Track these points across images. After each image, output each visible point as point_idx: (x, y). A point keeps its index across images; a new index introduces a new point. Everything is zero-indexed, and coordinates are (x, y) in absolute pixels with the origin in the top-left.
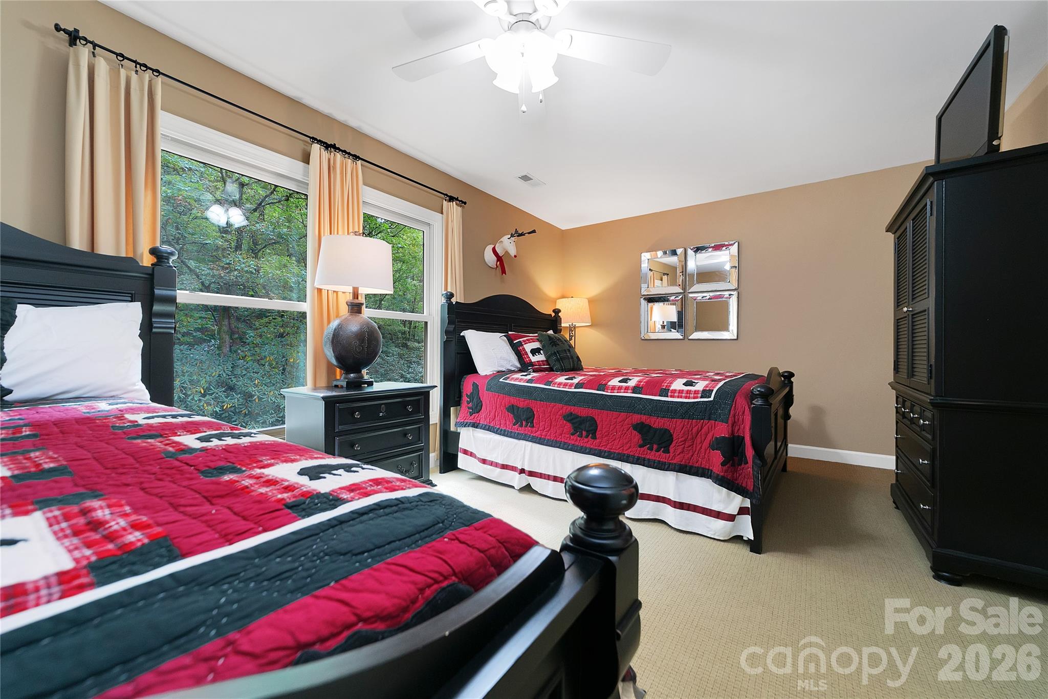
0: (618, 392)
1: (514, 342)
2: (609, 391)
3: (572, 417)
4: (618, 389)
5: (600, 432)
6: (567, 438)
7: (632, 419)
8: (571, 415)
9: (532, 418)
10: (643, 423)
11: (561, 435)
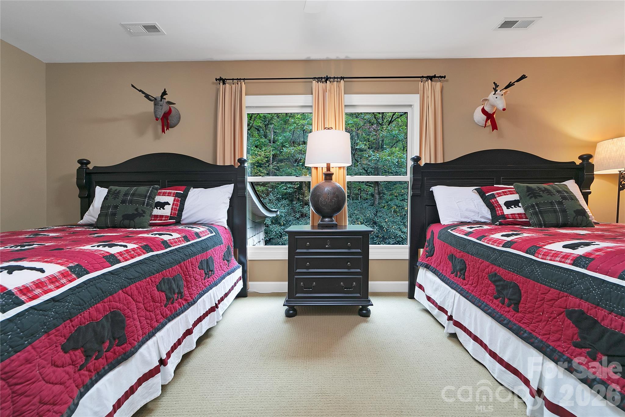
0: (551, 260)
1: (487, 195)
2: (540, 256)
3: (496, 278)
4: (552, 256)
5: (523, 305)
6: (490, 300)
7: (566, 300)
8: (495, 277)
9: (464, 271)
10: (583, 313)
11: (485, 294)
